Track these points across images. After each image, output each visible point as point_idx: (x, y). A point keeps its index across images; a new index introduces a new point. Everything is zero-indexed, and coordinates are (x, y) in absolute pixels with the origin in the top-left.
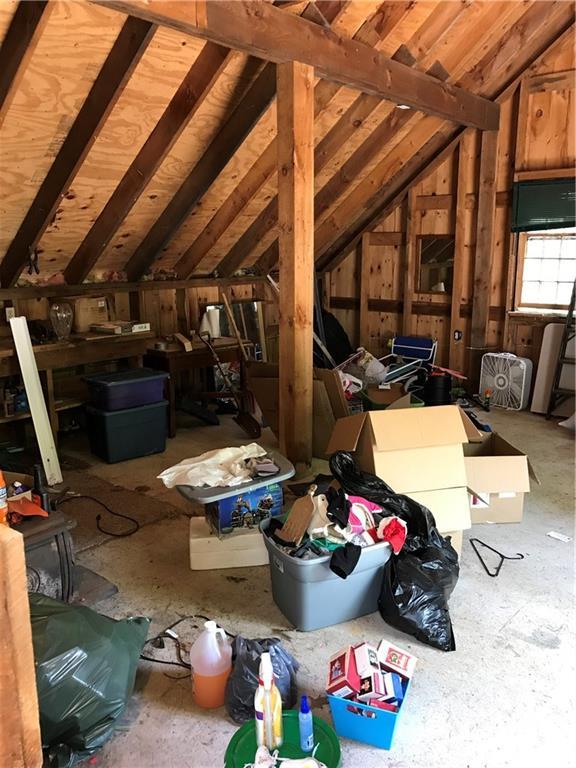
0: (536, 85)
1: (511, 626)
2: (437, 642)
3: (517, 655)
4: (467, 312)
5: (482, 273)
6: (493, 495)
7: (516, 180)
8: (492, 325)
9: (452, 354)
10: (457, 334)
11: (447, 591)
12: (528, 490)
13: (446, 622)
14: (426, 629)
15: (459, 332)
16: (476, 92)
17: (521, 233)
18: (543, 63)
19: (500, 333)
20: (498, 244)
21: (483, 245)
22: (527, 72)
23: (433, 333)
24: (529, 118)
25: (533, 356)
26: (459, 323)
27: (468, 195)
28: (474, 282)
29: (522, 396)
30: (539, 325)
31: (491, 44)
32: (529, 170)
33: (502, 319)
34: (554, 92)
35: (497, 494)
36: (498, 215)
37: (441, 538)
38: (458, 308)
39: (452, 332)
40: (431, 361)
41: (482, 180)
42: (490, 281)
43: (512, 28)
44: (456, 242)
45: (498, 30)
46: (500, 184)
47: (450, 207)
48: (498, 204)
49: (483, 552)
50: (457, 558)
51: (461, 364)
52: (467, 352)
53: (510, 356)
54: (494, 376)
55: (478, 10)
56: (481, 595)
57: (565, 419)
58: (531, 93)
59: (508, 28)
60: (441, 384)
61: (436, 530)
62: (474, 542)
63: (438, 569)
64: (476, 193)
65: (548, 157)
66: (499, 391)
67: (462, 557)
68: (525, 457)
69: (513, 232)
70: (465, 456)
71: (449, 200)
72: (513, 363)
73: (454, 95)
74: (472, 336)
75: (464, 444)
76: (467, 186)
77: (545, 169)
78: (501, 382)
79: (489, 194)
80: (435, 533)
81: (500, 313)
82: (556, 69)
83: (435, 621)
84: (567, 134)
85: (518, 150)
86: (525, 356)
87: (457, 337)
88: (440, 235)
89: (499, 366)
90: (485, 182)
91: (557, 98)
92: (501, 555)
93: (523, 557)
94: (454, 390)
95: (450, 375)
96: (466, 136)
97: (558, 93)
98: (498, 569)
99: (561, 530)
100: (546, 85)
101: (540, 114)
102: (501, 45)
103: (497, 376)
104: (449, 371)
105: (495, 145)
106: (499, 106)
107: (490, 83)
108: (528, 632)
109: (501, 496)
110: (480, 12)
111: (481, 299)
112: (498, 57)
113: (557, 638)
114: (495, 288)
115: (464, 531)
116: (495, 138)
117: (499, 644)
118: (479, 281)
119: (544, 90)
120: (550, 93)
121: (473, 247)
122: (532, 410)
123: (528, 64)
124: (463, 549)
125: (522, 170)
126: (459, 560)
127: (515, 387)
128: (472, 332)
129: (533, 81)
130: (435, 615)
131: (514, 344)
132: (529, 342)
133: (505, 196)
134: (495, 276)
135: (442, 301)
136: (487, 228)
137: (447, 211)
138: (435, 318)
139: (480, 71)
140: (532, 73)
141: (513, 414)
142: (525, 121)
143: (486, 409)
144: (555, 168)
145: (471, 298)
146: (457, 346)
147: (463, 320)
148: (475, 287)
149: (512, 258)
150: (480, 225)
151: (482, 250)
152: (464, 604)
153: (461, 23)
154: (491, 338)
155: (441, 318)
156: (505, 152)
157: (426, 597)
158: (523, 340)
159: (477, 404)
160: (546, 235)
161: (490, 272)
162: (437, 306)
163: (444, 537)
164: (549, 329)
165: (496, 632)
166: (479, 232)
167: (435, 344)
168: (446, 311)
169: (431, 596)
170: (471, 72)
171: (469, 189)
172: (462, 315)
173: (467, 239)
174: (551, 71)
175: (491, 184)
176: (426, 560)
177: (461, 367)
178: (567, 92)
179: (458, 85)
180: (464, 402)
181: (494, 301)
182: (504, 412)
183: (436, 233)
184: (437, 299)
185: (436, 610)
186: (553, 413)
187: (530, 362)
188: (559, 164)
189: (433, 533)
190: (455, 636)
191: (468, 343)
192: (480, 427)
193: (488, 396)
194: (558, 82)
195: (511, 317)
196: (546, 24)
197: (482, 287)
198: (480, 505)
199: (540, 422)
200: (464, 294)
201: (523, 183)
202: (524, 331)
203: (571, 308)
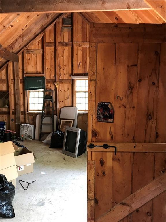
0: (28, 52)
1: (31, 203)
2: (9, 216)
3: (34, 211)
4: (14, 113)
5: (18, 102)
6: (25, 166)
7: (25, 76)
8: (22, 116)
9: (11, 126)
10: (12, 120)
11: (11, 199)
12: (34, 162)
13: (12, 209)
14: (5, 213)
15: (13, 119)
16: (11, 51)
17: (28, 91)
18: (29, 46)
19: (25, 118)
20: (22, 94)
21: (17, 94)
22: (25, 48)
23: (5, 120)
24: (27, 60)
25: (34, 124)
26: (12, 116)
27: (12, 80)
28: (16, 104)
29: (32, 135)
30: (35, 115)
31: (14, 40)
32: (28, 74)
33: (25, 115)
34: (33, 54)
35: (26, 165)
36: (21, 86)
37: (9, 183)
38: (12, 112)
39: (10, 119)
40: (5, 129)
41: (15, 76)
42: (20, 104)
43: (19, 36)
44: (9, 93)
45: (15, 36)
46: (21, 77)
47: (6, 83)
48: (20, 82)
49: (23, 183)
50: (14, 188)
51: (14, 128)
52: (16, 125)
53: (28, 125)
54: (24, 131)
55: (9, 30)
56: (22, 197)
57: (44, 140)
58: (27, 54)
59: (18, 36)
60: (8, 135)
61: (7, 181)
62: (20, 181)
63: (8, 193)
64: (14, 79)
65: (33, 71)
66: (26, 135)
67: (16, 187)
68: (33, 153)
69: (25, 90)
70: (15, 156)
71: (6, 81)
72: (29, 127)
73: (5, 52)
74: (17, 120)
75: (14, 152)
76: (11, 77)
77: (32, 74)
78: (26, 132)
79: (18, 80)
80: (7, 182)
81: (24, 113)
82: (32, 48)
83: (8, 209)
84: (37, 65)
85: (25, 68)
86: (32, 124)
87: (12, 121)
88: (4, 91)
89: (25, 128)
90: (16, 76)
91: (33, 56)
92: (28, 183)
93: (34, 182)
94: (12, 137)
95: (11, 132)
96: (10, 63)
97: (33, 55)
98: (27, 187)
99: (44, 171)
100: (30, 52)
101: (29, 59)
102: (17, 40)
103: (25, 131)
104: (11, 131)
105: (18, 66)
106: (18, 56)
107: (15, 50)
108: (36, 203)
109: (27, 165)
110: (10, 30)
111: (18, 109)
112: (16, 43)
113: (44, 202)
114: (22, 106)
115: (16, 179)
116: (18, 64)
117: (28, 210)
118: (17, 104)
119: (30, 53)
120: (31, 54)
121: (14, 94)
122: (35, 139)
123: (25, 46)
124: (17, 184)
125: (26, 74)
126: (15, 188)
127: (30, 133)
128: (17, 119)
129: (27, 51)
130: (8, 208)
131: (29, 121)
132: (33, 120)
133: (22, 80)
134: (22, 102)
135: (7, 110)
136: (18, 89)
137: (6, 84)
138: (5, 115)
139: (12, 46)
140: (26, 49)
141: (30, 141)
142: (26, 61)
143: (22, 141)
144: (35, 74)
145: (15, 109)
146: (12, 123)
147: (13, 116)
148: (16, 106)
149: (26, 97)
150: (16, 88)
151: (17, 95)
152: (17, 201)
153: (4, 32)
154: (22, 120)
155: (7, 115)
156: (21, 68)
157: (4, 203)
158: (31, 120)
159: (20, 140)
160: (34, 91)
161: (20, 101)
162: (5, 112)
163: (10, 182)
164: (38, 116)
165: (27, 207)
166: (16, 90)
167: (6, 123)
168: (8, 113)
169: (6, 202)
170: (9, 46)
171: (12, 78)
172: (13, 114)
173: (12, 92)
174: (31, 49)
175: (18, 77)
176: (4, 191)
177: (14, 129)
178: (36, 55)
179: (5, 49)
180: (16, 140)
181: (22, 110)
182: (27, 141)
183: (3, 90)
184: (5, 110)
185: (8, 206)
186: (41, 139)
187: (33, 126)
188: (36, 73)
189: (6, 182)
190: (15, 212)
191: (15, 122)
192: (20, 146)
193: (23, 137)
194: (33, 52)
195: (27, 114)
196: (29, 37)
197: (18, 105)
198: (21, 170)
199: (38, 142)
200: (13, 108)
201: (27, 77)
202: (31, 117)
203: (43, 110)
